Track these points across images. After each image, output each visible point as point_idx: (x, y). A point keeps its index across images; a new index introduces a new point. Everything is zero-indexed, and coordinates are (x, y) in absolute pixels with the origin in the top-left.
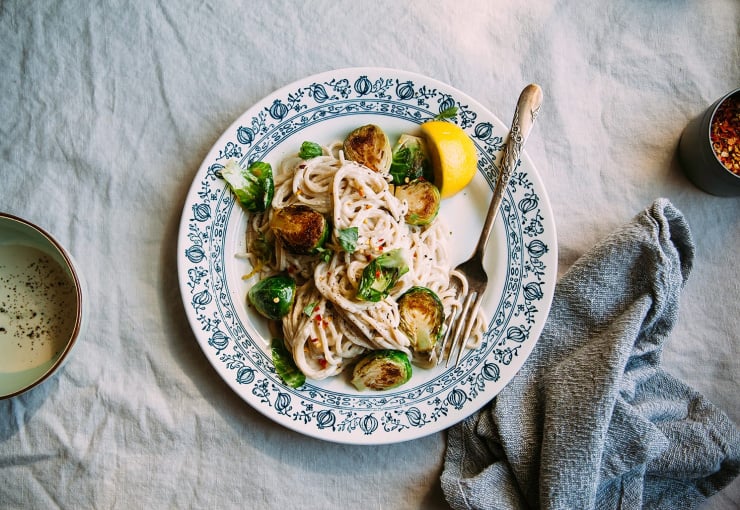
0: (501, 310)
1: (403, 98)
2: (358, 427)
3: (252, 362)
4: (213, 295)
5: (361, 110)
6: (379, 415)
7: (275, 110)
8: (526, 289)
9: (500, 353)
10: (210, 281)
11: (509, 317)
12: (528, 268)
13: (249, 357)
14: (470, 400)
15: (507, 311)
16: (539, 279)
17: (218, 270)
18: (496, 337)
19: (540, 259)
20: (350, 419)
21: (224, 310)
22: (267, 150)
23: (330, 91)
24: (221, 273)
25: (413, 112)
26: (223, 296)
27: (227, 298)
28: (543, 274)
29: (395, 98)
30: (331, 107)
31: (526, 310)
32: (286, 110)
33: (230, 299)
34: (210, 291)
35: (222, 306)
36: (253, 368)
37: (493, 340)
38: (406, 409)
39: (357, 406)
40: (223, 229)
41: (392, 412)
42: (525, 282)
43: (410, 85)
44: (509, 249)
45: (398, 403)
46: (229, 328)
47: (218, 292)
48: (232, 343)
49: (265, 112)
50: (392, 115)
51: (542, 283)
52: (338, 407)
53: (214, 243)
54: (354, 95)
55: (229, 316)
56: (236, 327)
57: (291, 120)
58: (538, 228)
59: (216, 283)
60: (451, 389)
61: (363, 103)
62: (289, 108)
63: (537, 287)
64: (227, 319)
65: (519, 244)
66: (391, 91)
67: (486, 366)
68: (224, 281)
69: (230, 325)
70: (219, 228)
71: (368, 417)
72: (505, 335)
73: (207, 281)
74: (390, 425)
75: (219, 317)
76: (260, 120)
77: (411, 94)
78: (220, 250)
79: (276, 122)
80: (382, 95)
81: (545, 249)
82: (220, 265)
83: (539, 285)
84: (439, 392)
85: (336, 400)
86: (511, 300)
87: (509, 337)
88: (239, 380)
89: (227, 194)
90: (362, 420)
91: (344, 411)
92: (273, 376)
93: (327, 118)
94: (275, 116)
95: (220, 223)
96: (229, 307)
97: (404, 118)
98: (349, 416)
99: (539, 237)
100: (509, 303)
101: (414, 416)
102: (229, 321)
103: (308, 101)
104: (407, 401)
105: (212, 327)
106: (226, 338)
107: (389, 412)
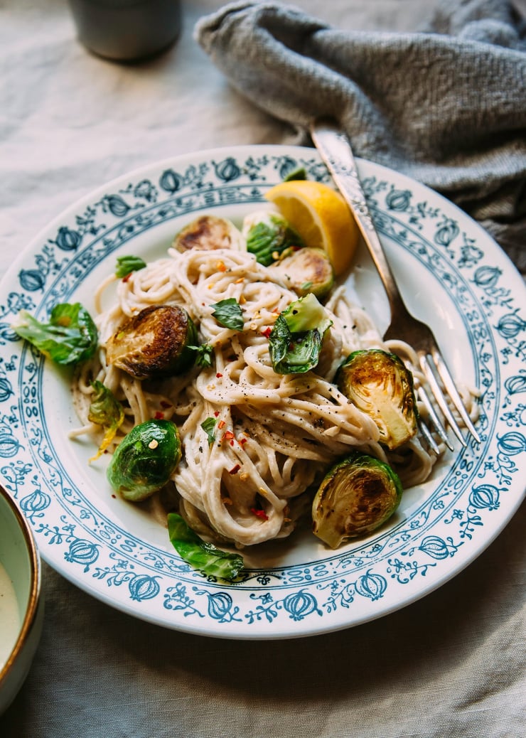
0: (481, 367)
1: (228, 179)
2: (356, 596)
3: (148, 567)
4: (51, 494)
5: (179, 210)
6: (380, 568)
7: (64, 240)
8: (500, 327)
9: (511, 416)
10: (40, 476)
11: (497, 371)
12: (488, 303)
13: (139, 563)
14: (505, 490)
15: (490, 365)
16: (510, 308)
17: (47, 460)
18: (493, 401)
19: (498, 286)
20: (338, 591)
21: (76, 510)
22: (67, 292)
23: (130, 200)
24: (53, 463)
25: (248, 191)
26: (66, 492)
27: (74, 493)
28: (510, 300)
29: (218, 183)
30: (139, 219)
31: (515, 351)
32: (77, 238)
33: (79, 493)
34: (44, 489)
35: (70, 506)
36: (152, 574)
37: (493, 406)
38: (418, 543)
39: (340, 570)
40: (36, 405)
41: (398, 556)
42: (493, 321)
43: (231, 162)
44: (450, 295)
45: (401, 542)
46: (93, 533)
47: (58, 489)
48: (104, 551)
49: (50, 246)
50: (222, 204)
51: (517, 310)
52: (312, 583)
53: (29, 426)
54: (163, 196)
55: (87, 516)
56: (102, 528)
57: (90, 247)
58: (474, 254)
59: (50, 478)
60: (469, 490)
61: (179, 202)
62: (82, 233)
63: (514, 318)
64: (85, 521)
65: (460, 284)
66: (211, 177)
67: (501, 442)
68: (61, 472)
69: (93, 527)
70: (31, 405)
71: (365, 578)
72: (504, 392)
73: (36, 478)
74: (404, 574)
75: (70, 521)
76: (46, 257)
77: (236, 172)
78: (42, 433)
79: (71, 255)
80: (200, 185)
81: (497, 272)
82: (48, 452)
83: (514, 314)
84: (453, 503)
85: (303, 575)
86: (488, 349)
87: (511, 393)
88: (135, 596)
89: (29, 359)
90: (359, 585)
91: (324, 584)
92: (189, 576)
93: (138, 234)
94: (65, 247)
95: (30, 397)
96: (82, 503)
97: (240, 202)
98: (335, 587)
99: (482, 263)
100: (486, 355)
101: (434, 547)
102: (90, 523)
103: (106, 219)
104: (413, 533)
105: (64, 538)
106: (93, 547)
107: (392, 558)
